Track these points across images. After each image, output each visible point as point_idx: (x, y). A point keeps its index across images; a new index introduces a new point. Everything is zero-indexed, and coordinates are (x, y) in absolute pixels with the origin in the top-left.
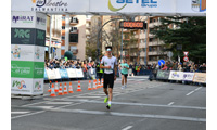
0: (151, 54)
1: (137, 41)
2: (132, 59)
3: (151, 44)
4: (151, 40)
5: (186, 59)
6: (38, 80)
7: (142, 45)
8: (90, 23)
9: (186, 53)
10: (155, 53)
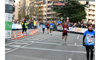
0: (48, 18)
1: (42, 11)
2: (39, 20)
3: (48, 13)
4: (48, 11)
5: (68, 21)
6: (9, 31)
7: (45, 14)
8: (20, 3)
9: (68, 18)
10: (50, 17)
